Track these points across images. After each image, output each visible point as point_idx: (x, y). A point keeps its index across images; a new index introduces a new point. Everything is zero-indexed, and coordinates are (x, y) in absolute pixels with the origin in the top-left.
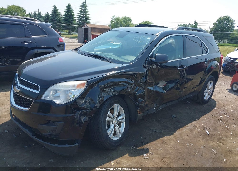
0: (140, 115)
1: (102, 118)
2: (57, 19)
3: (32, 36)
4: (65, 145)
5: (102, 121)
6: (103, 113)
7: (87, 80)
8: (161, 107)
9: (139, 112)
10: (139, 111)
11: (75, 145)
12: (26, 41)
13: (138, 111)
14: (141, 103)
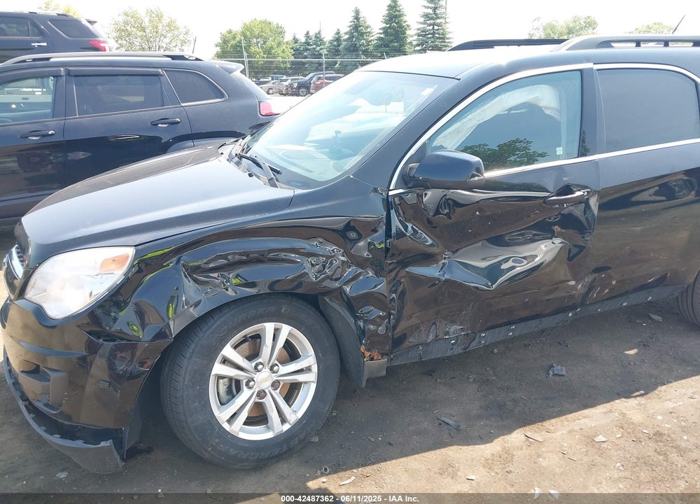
0: (374, 364)
1: (187, 367)
2: (360, 45)
3: (183, 105)
4: (76, 442)
5: (184, 379)
6: (193, 352)
7: (135, 246)
8: (485, 338)
9: (367, 354)
10: (369, 350)
11: (103, 444)
12: (163, 120)
13: (363, 348)
14: (373, 322)
